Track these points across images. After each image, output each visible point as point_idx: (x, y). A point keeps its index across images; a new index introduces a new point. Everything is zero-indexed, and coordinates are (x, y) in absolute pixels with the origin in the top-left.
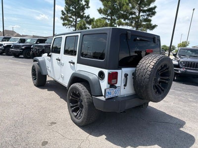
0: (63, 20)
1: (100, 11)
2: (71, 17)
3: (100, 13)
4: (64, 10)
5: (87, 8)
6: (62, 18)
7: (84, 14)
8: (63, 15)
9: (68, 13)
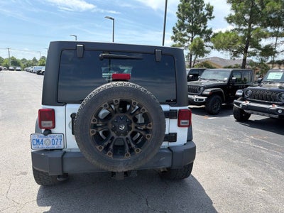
0: (175, 41)
1: (230, 20)
2: (186, 36)
3: (230, 23)
4: (175, 26)
5: (210, 18)
6: (173, 38)
7: (205, 27)
8: (175, 33)
9: (180, 29)
